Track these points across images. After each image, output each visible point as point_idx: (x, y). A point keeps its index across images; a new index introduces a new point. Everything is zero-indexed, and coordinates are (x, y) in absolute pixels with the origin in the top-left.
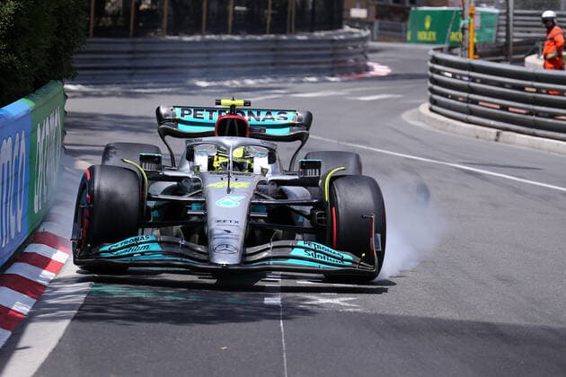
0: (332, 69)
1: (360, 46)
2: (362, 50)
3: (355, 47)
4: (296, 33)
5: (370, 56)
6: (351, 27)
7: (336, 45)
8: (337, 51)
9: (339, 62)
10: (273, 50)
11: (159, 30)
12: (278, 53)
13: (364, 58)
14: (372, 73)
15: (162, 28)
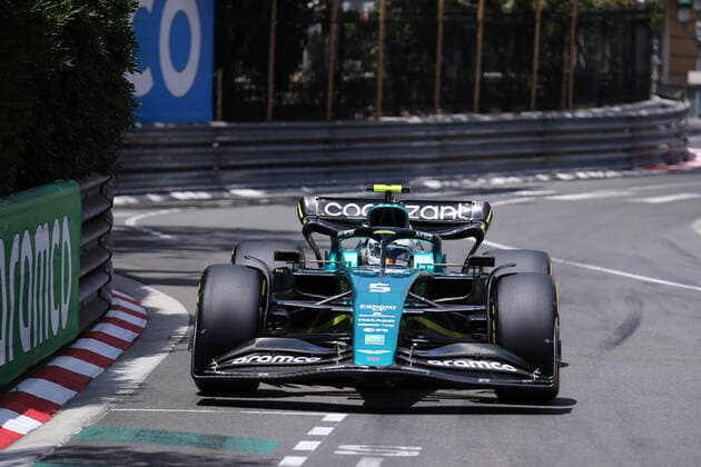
0: (629, 160)
1: (673, 125)
2: (676, 131)
3: (668, 126)
4: (575, 108)
5: (691, 139)
6: (662, 97)
7: (635, 124)
8: (637, 134)
9: (640, 149)
10: (539, 134)
11: (370, 108)
12: (548, 138)
13: (681, 143)
14: (692, 164)
15: (374, 106)
